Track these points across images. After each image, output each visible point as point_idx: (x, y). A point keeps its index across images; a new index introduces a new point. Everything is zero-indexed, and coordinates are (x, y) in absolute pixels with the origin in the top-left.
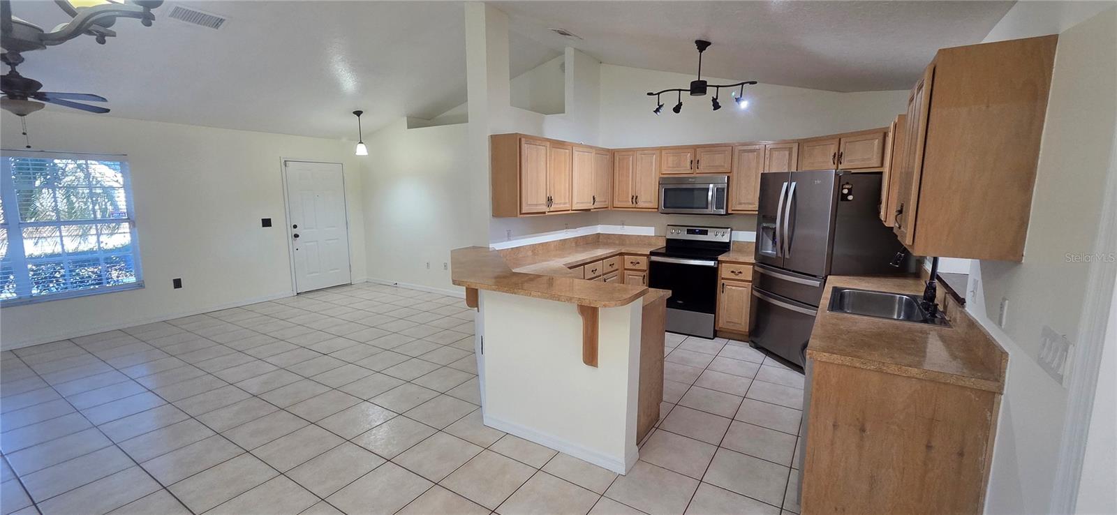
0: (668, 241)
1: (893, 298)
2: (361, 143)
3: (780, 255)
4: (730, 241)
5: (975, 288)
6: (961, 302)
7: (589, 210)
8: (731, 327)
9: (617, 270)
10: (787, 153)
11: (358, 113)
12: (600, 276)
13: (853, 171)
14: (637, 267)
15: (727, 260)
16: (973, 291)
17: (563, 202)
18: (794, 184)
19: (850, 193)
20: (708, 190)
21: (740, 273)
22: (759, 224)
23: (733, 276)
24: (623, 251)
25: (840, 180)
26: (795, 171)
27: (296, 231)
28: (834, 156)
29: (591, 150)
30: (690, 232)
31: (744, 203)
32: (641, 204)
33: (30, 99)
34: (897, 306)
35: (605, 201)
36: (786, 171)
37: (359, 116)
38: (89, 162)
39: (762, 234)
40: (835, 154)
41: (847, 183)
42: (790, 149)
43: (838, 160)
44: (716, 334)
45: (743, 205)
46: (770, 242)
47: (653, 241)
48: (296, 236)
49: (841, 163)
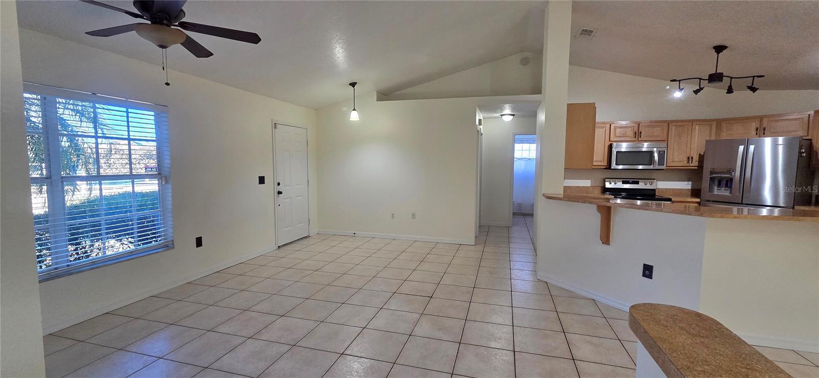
2: (354, 110)
3: (738, 194)
4: (656, 188)
11: (353, 85)
18: (752, 147)
27: (280, 188)
30: (624, 183)
31: (676, 161)
33: (172, 27)
37: (354, 87)
38: (130, 110)
40: (757, 128)
41: (802, 145)
43: (762, 132)
47: (590, 190)
48: (280, 193)
49: (764, 134)
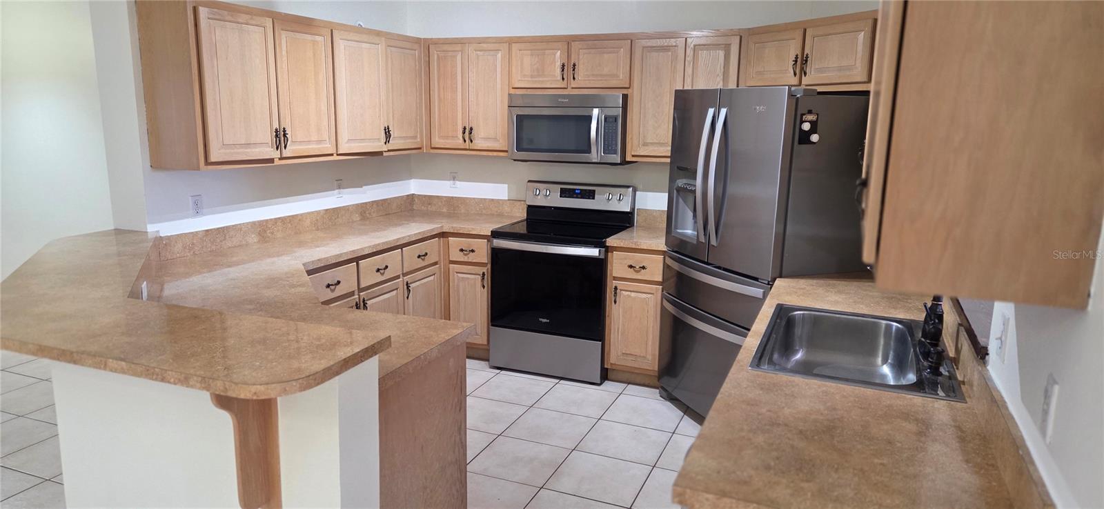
0: (531, 209)
1: (876, 325)
3: (702, 239)
4: (633, 209)
5: (1005, 331)
6: (981, 353)
7: (380, 153)
8: (629, 363)
9: (436, 263)
10: (721, 54)
12: (398, 277)
13: (820, 89)
14: (471, 258)
15: (622, 245)
16: (1000, 338)
17: (314, 138)
18: (723, 111)
19: (814, 130)
20: (589, 118)
21: (643, 268)
22: (672, 180)
23: (631, 274)
24: (445, 230)
25: (798, 106)
26: (735, 87)
28: (796, 61)
29: (376, 39)
30: (565, 193)
31: (652, 144)
32: (479, 143)
34: (882, 341)
35: (415, 137)
36: (720, 86)
39: (677, 197)
40: (797, 57)
41: (810, 112)
42: (727, 48)
43: (802, 69)
44: (605, 375)
45: (651, 148)
46: (690, 214)
47: (507, 209)
49: (805, 74)
